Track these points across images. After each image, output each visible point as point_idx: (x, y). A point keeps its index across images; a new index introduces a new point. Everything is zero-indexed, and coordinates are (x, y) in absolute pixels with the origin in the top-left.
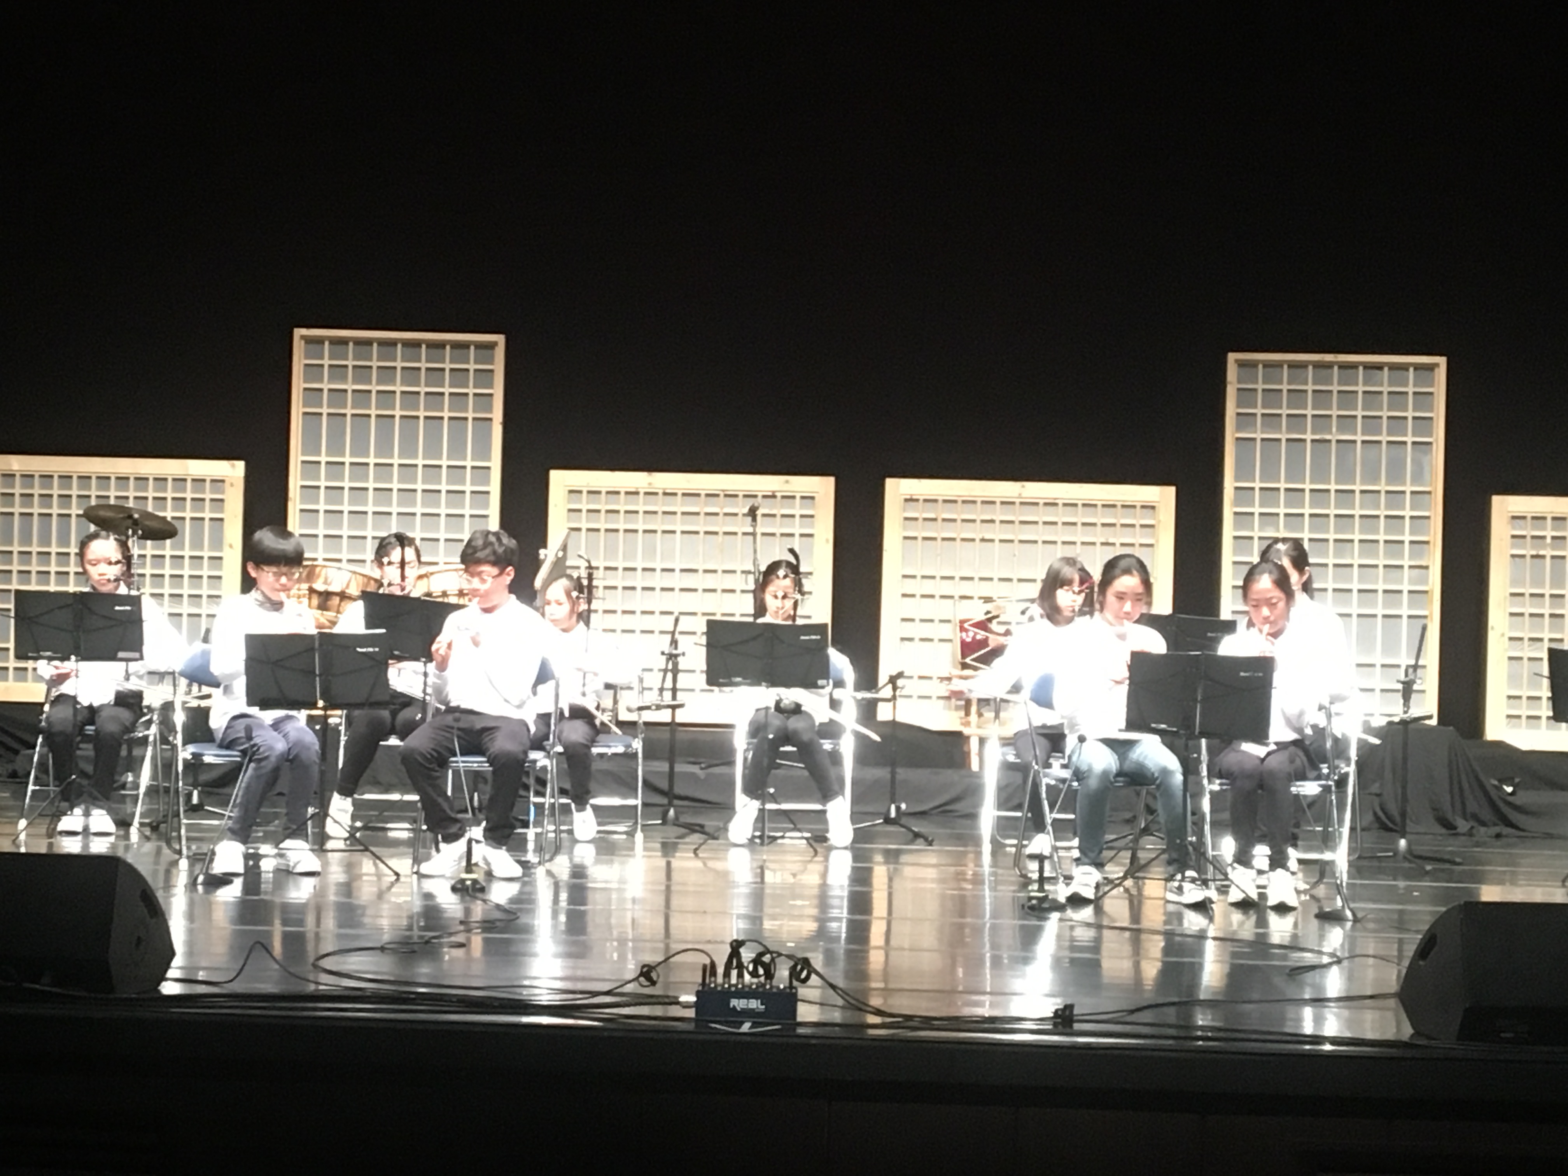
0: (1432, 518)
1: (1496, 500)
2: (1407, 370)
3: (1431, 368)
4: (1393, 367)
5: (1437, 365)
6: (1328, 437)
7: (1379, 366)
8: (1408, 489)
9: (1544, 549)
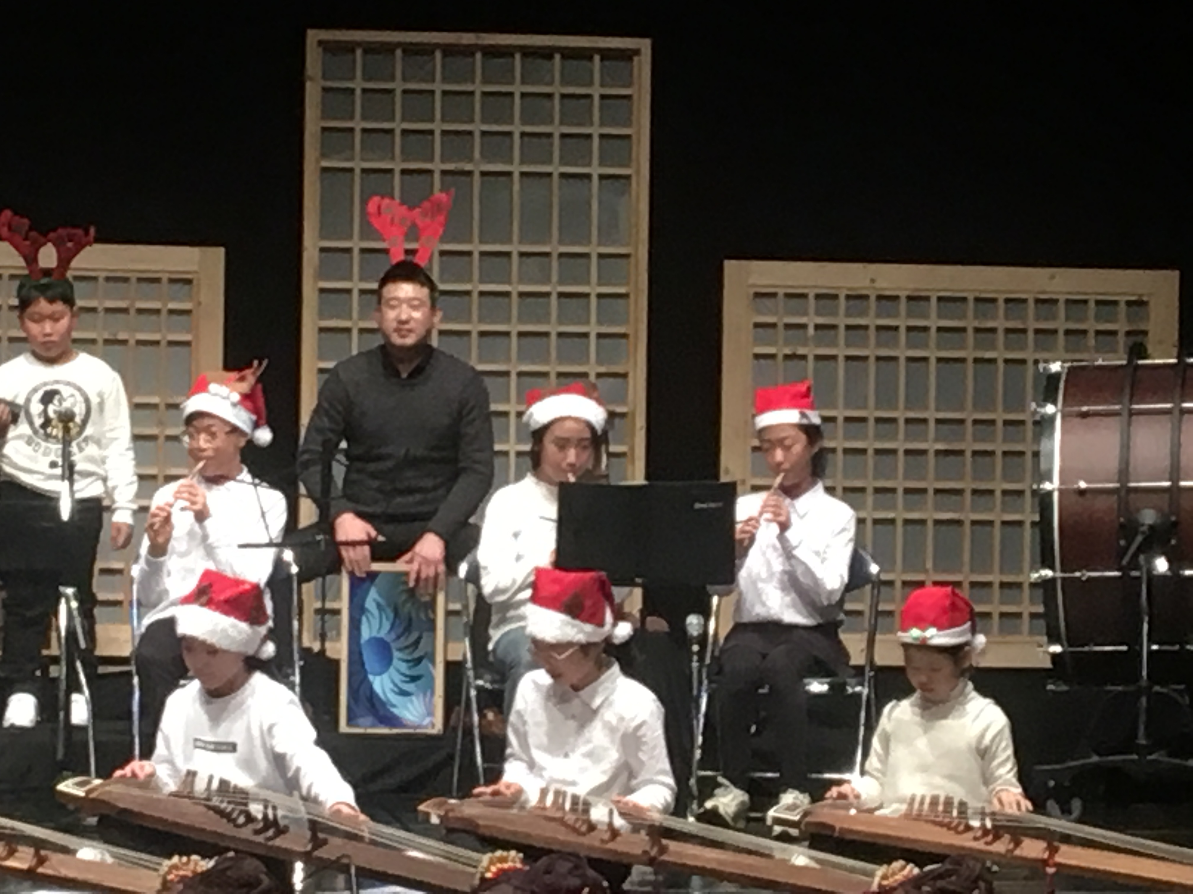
0: (632, 296)
1: (730, 266)
2: (591, 58)
3: (628, 55)
4: (569, 54)
5: (637, 52)
6: (468, 167)
7: (547, 53)
8: (594, 249)
9: (805, 345)
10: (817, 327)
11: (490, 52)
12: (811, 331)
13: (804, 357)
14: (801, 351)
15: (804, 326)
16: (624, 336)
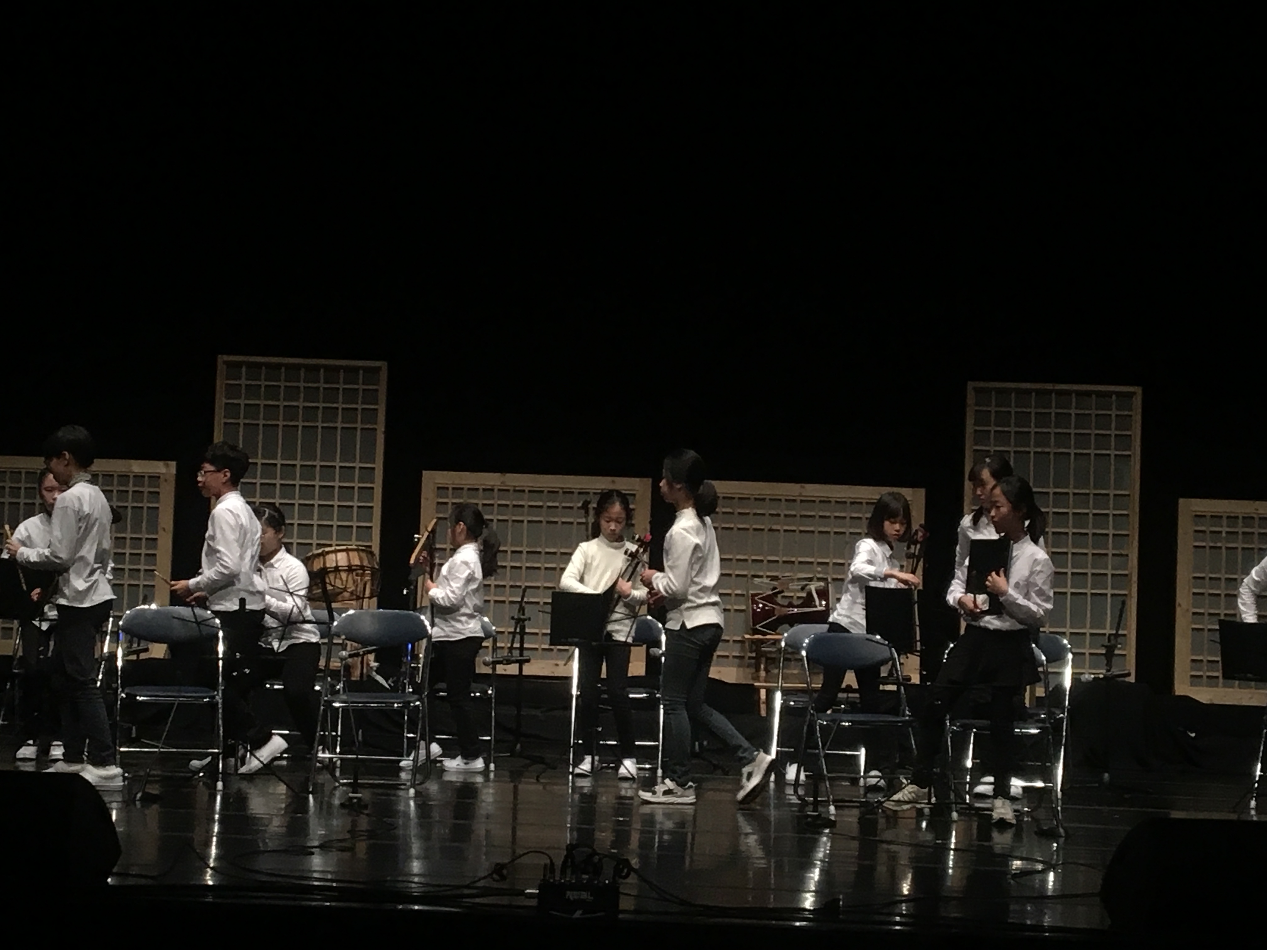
0: (1131, 516)
1: (1182, 502)
2: (1111, 397)
3: (1130, 395)
4: (1099, 394)
6: (1047, 450)
7: (1088, 394)
8: (1112, 492)
9: (1220, 542)
10: (1227, 533)
11: (1060, 393)
12: (1224, 535)
13: (1220, 548)
14: (1219, 545)
15: (1220, 532)
16: (1127, 535)
